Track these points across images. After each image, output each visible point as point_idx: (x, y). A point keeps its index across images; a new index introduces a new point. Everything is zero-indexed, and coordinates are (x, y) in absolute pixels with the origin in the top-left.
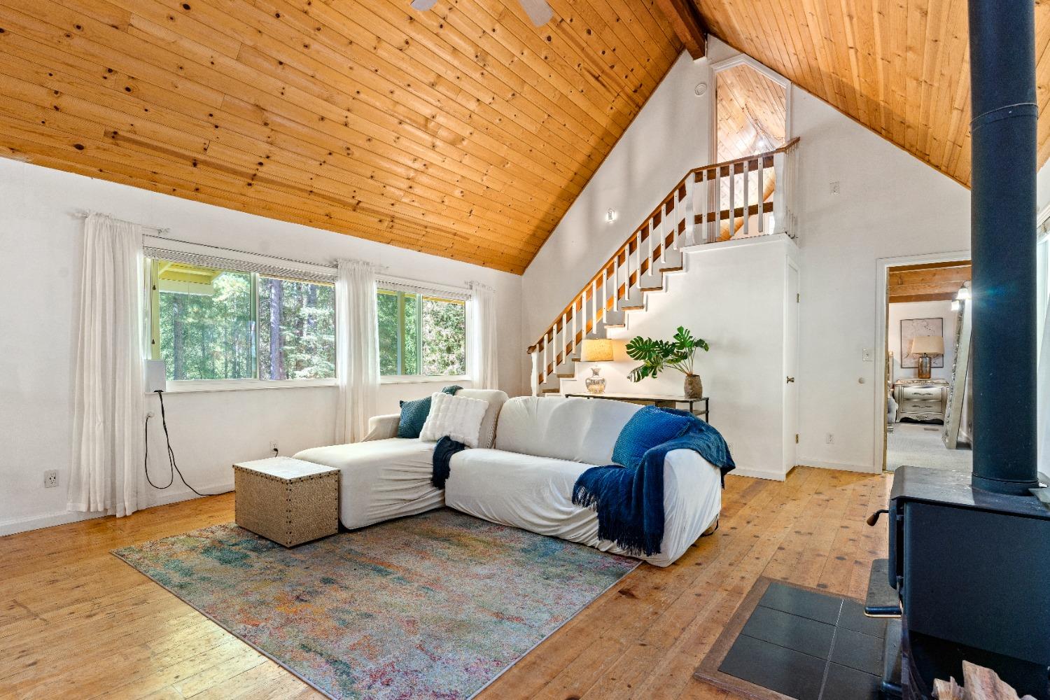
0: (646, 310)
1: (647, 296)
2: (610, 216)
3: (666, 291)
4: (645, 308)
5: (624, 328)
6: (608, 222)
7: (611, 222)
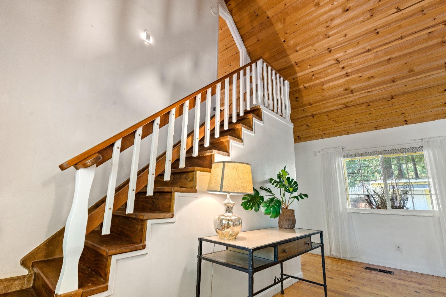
3: (254, 133)
6: (144, 40)
7: (147, 42)
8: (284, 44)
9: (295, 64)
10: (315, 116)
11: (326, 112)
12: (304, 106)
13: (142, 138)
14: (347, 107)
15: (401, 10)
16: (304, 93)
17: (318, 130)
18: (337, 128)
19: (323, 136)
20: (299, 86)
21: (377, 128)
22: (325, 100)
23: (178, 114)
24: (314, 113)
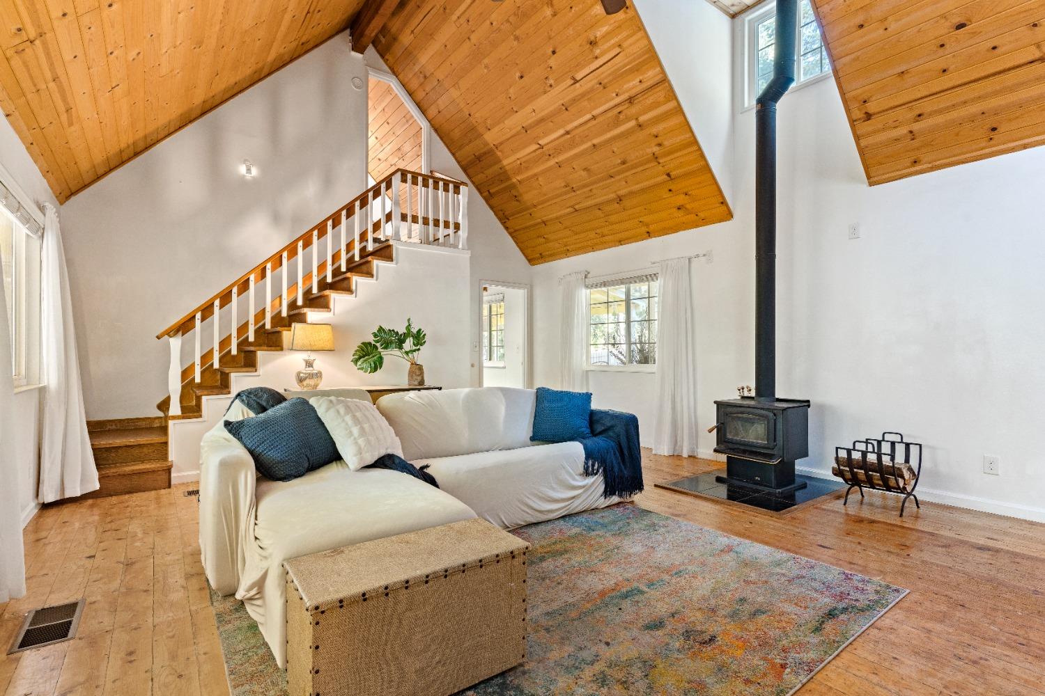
0: (356, 296)
1: (356, 282)
2: (249, 170)
3: (377, 279)
4: (354, 294)
5: (328, 313)
6: (244, 176)
7: (248, 177)
8: (471, 119)
9: (494, 148)
10: (547, 223)
11: (557, 218)
12: (527, 208)
13: (220, 309)
14: (576, 211)
15: (578, 81)
16: (521, 189)
17: (557, 245)
18: (578, 241)
19: (567, 253)
20: (511, 179)
21: (622, 243)
22: (548, 200)
23: (260, 278)
24: (544, 219)
